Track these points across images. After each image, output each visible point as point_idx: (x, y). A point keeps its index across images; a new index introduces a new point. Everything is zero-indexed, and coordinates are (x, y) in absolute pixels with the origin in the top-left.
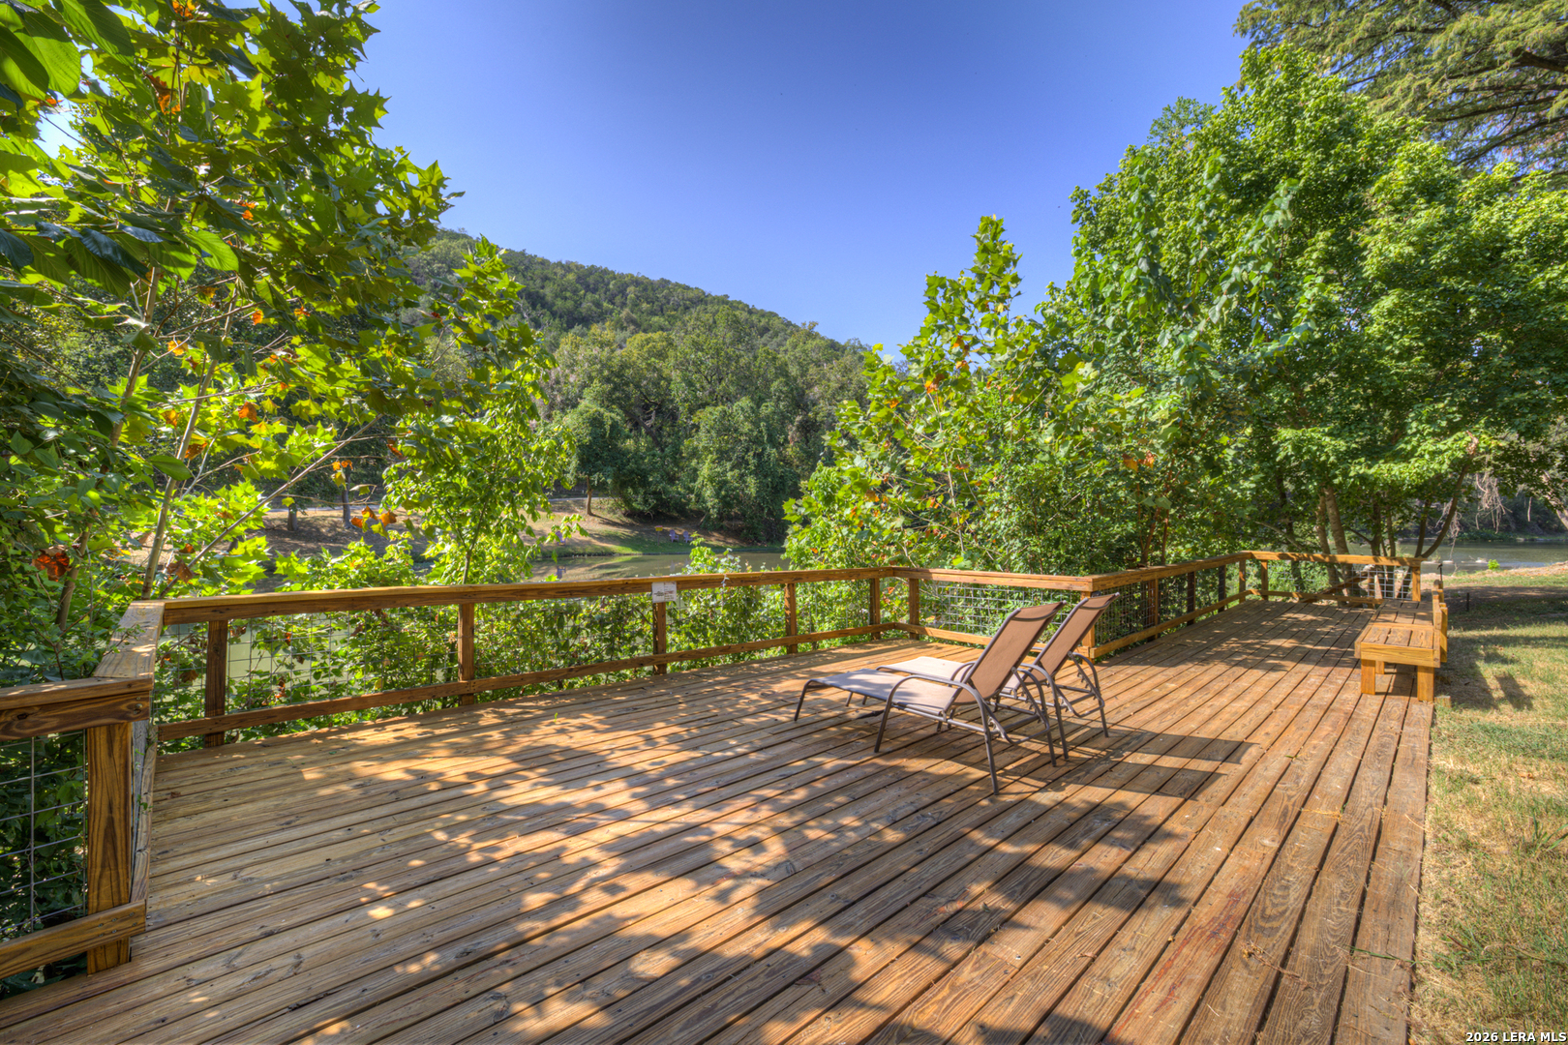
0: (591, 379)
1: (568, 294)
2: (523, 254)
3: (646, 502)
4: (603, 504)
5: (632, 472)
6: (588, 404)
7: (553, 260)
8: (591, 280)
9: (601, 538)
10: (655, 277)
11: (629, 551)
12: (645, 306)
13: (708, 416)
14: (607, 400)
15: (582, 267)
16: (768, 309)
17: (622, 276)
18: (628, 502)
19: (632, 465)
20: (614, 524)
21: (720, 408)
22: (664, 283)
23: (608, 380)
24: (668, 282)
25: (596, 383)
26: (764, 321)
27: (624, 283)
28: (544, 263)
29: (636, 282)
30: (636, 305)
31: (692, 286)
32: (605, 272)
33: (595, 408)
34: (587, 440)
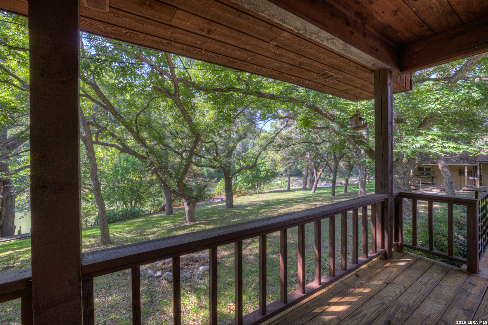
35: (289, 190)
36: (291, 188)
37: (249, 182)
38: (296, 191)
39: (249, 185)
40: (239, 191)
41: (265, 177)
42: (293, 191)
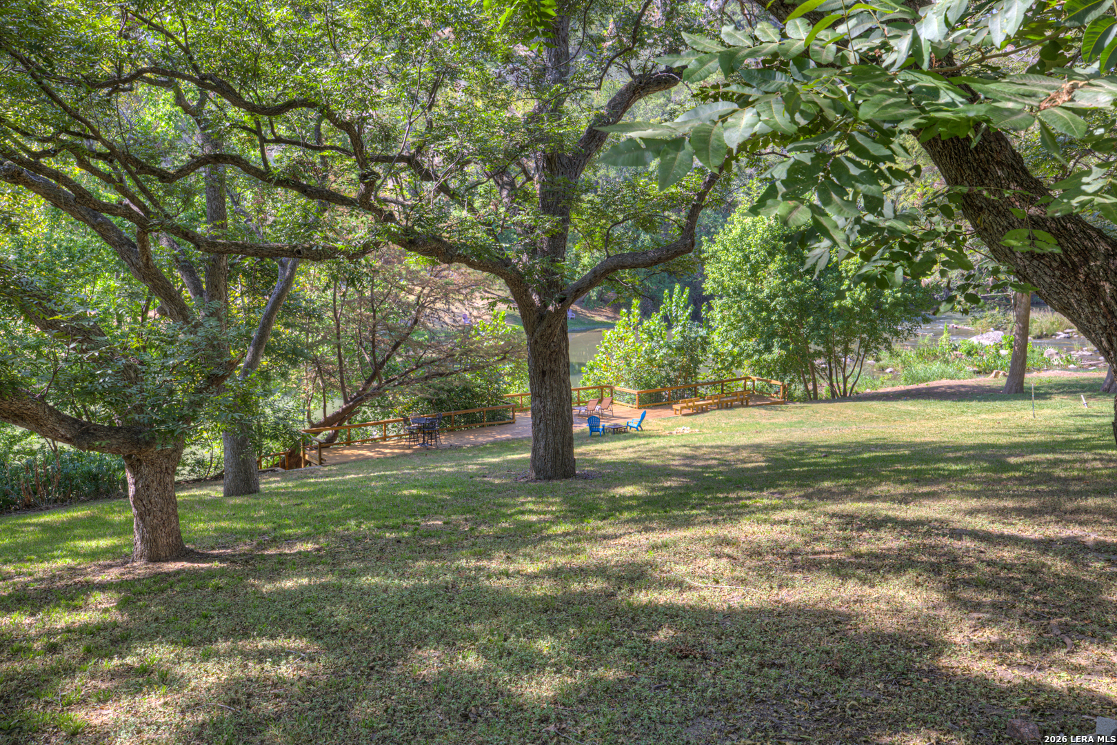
35: (1016, 389)
36: (1032, 379)
37: (772, 335)
38: (1057, 399)
39: (768, 349)
40: (713, 384)
41: (864, 309)
42: (1042, 394)
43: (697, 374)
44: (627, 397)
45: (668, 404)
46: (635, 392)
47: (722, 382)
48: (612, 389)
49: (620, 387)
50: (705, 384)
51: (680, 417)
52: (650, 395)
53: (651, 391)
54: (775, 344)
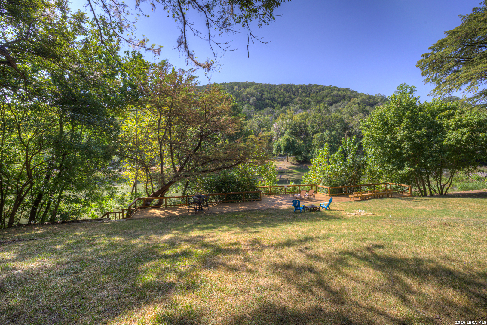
0: (287, 128)
1: (281, 96)
2: (269, 84)
3: (301, 158)
4: (291, 159)
5: (297, 152)
6: (286, 136)
7: (277, 84)
8: (288, 89)
9: (290, 168)
10: (307, 84)
11: (297, 171)
12: (304, 94)
13: (317, 136)
14: (291, 134)
15: (285, 85)
16: (345, 88)
17: (297, 85)
18: (297, 158)
19: (297, 150)
20: (294, 164)
21: (320, 134)
22: (310, 85)
23: (291, 128)
24: (311, 84)
25: (288, 130)
26: (343, 93)
27: (298, 88)
28: (275, 86)
29: (301, 87)
30: (301, 94)
31: (319, 84)
32: (292, 85)
33: (288, 136)
34: (286, 145)
40: (369, 185)
43: (360, 181)
44: (324, 190)
45: (346, 195)
46: (328, 187)
47: (374, 185)
48: (317, 186)
49: (320, 185)
50: (364, 185)
51: (354, 202)
52: (336, 189)
53: (336, 187)
54: (406, 165)
